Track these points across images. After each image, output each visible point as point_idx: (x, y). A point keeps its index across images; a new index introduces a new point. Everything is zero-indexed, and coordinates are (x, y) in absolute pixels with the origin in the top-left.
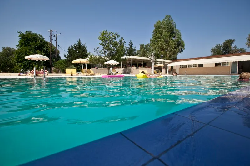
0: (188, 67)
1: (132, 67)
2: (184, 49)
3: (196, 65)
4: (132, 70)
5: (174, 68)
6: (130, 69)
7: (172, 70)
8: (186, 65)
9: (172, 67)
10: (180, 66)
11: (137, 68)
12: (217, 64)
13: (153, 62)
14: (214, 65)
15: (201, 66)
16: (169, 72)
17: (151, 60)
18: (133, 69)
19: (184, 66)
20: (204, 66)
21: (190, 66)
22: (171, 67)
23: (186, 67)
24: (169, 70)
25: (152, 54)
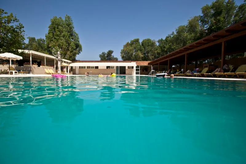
0: (86, 68)
1: (33, 65)
2: (81, 51)
3: (89, 67)
4: (32, 68)
5: (74, 68)
6: (30, 67)
7: (72, 70)
8: (85, 67)
9: (72, 67)
10: (80, 67)
11: (38, 66)
12: (108, 67)
13: (60, 61)
14: (106, 68)
15: (97, 67)
16: (70, 72)
17: (57, 59)
18: (34, 67)
19: (83, 67)
20: (99, 68)
21: (88, 67)
22: (70, 68)
23: (85, 68)
24: (69, 70)
25: (59, 52)
